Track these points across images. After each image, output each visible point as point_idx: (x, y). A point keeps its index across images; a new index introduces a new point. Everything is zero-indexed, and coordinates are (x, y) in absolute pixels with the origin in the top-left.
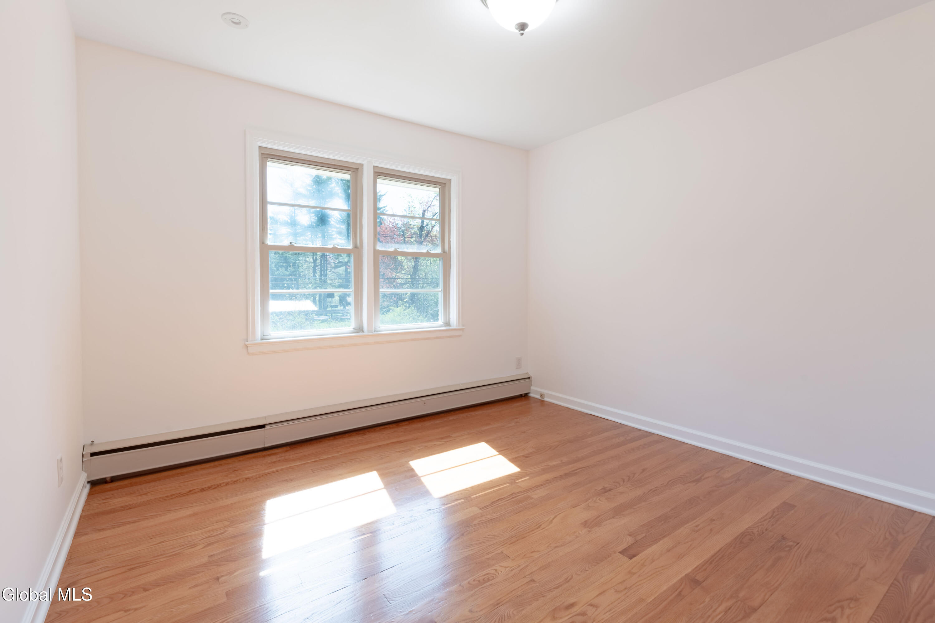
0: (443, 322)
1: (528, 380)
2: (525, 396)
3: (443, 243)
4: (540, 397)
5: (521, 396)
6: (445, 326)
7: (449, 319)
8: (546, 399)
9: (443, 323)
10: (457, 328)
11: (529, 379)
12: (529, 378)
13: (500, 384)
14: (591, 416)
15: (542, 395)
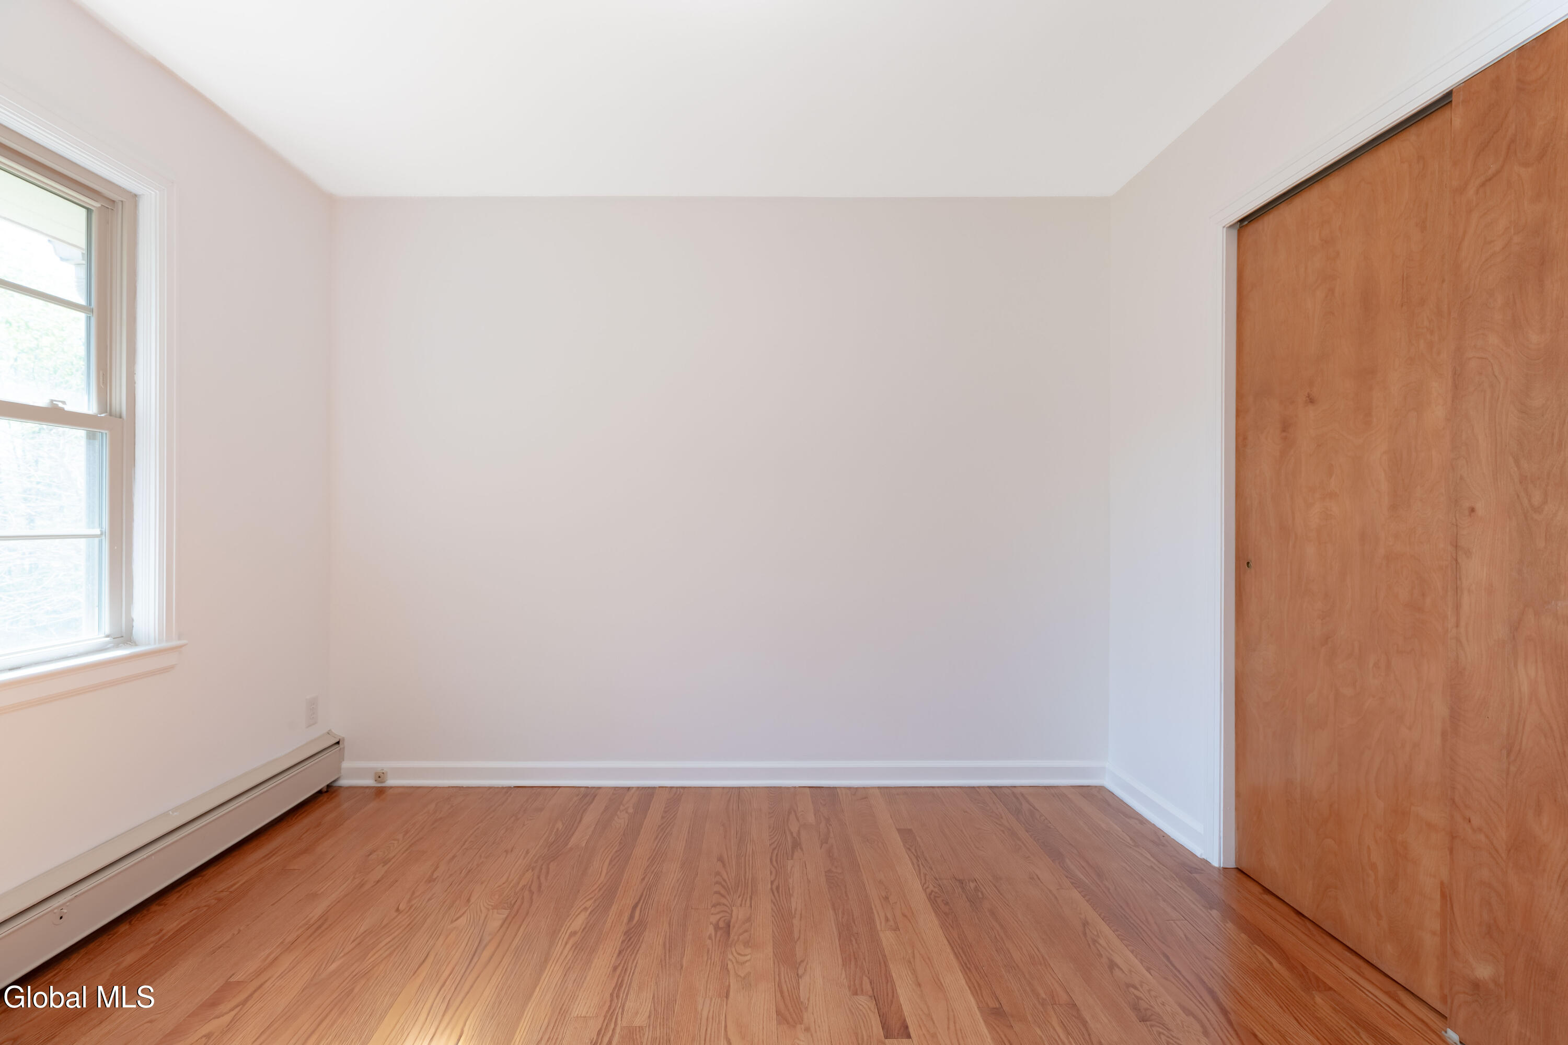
0: (107, 632)
1: (337, 748)
2: (328, 792)
3: (105, 383)
4: (375, 782)
5: (320, 792)
6: (117, 646)
7: (130, 621)
8: (391, 782)
9: (108, 636)
10: (165, 645)
11: (337, 746)
12: (338, 743)
13: (275, 780)
14: (518, 790)
15: (380, 777)
